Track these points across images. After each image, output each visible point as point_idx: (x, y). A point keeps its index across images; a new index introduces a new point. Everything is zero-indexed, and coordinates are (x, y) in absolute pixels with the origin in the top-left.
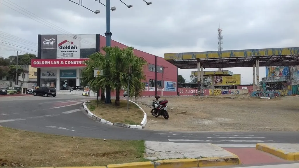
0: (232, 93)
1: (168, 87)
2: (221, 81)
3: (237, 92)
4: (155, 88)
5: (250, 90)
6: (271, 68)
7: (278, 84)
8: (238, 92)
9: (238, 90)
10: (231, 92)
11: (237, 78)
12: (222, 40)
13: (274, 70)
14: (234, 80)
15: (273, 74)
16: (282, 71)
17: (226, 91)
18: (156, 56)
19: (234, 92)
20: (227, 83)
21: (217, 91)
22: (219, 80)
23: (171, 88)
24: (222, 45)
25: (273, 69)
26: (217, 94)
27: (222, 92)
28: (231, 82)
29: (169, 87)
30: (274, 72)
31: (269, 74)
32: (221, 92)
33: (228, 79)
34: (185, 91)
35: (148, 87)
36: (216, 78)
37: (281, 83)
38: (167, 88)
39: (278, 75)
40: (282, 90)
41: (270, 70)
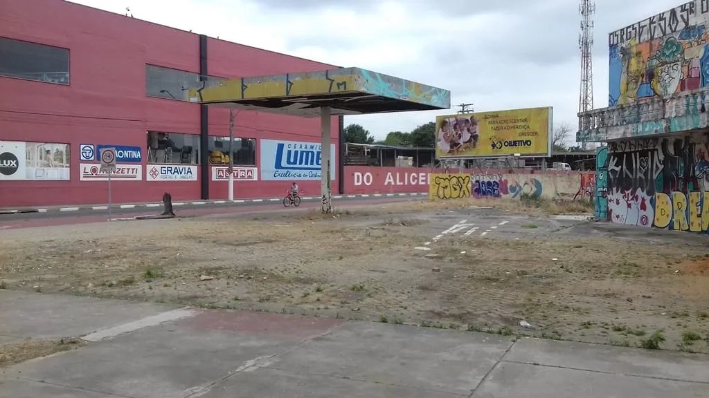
0: (513, 189)
1: (284, 163)
2: (474, 137)
3: (535, 189)
4: (194, 169)
5: (587, 180)
6: (634, 50)
7: (671, 150)
8: (538, 185)
9: (537, 177)
10: (509, 185)
11: (534, 126)
13: (651, 59)
14: (523, 134)
15: (645, 89)
16: (696, 63)
17: (489, 183)
19: (521, 189)
20: (494, 146)
21: (454, 180)
22: (466, 136)
23: (303, 165)
25: (645, 55)
26: (455, 194)
27: (473, 185)
28: (510, 144)
29: (289, 162)
30: (651, 75)
31: (623, 87)
32: (470, 185)
33: (497, 129)
36: (455, 128)
37: (692, 146)
38: (278, 165)
39: (673, 88)
40: (694, 196)
41: (633, 61)
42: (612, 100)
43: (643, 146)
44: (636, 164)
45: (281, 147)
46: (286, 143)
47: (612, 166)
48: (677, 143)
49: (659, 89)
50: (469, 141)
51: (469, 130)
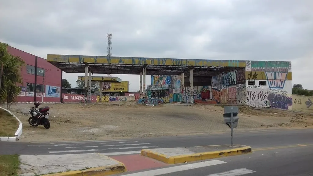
0: (120, 99)
1: (50, 93)
2: (110, 87)
4: (33, 93)
5: (137, 98)
8: (126, 98)
9: (126, 97)
10: (119, 99)
11: (125, 85)
12: (111, 46)
13: (158, 79)
14: (122, 87)
15: (157, 83)
16: (165, 80)
17: (114, 98)
18: (36, 57)
19: (122, 99)
20: (115, 89)
21: (104, 97)
22: (107, 87)
23: (54, 93)
24: (111, 51)
26: (104, 101)
27: (109, 99)
28: (119, 89)
29: (51, 92)
30: (158, 81)
31: (154, 82)
32: (108, 99)
33: (115, 86)
34: (70, 97)
35: (24, 92)
36: (104, 85)
37: (164, 91)
38: (49, 93)
39: (162, 83)
40: (165, 98)
41: (155, 78)
42: (152, 84)
43: (157, 91)
44: (156, 94)
45: (50, 87)
46: (50, 86)
47: (152, 94)
48: (162, 91)
49: (160, 83)
50: (108, 88)
51: (108, 85)
